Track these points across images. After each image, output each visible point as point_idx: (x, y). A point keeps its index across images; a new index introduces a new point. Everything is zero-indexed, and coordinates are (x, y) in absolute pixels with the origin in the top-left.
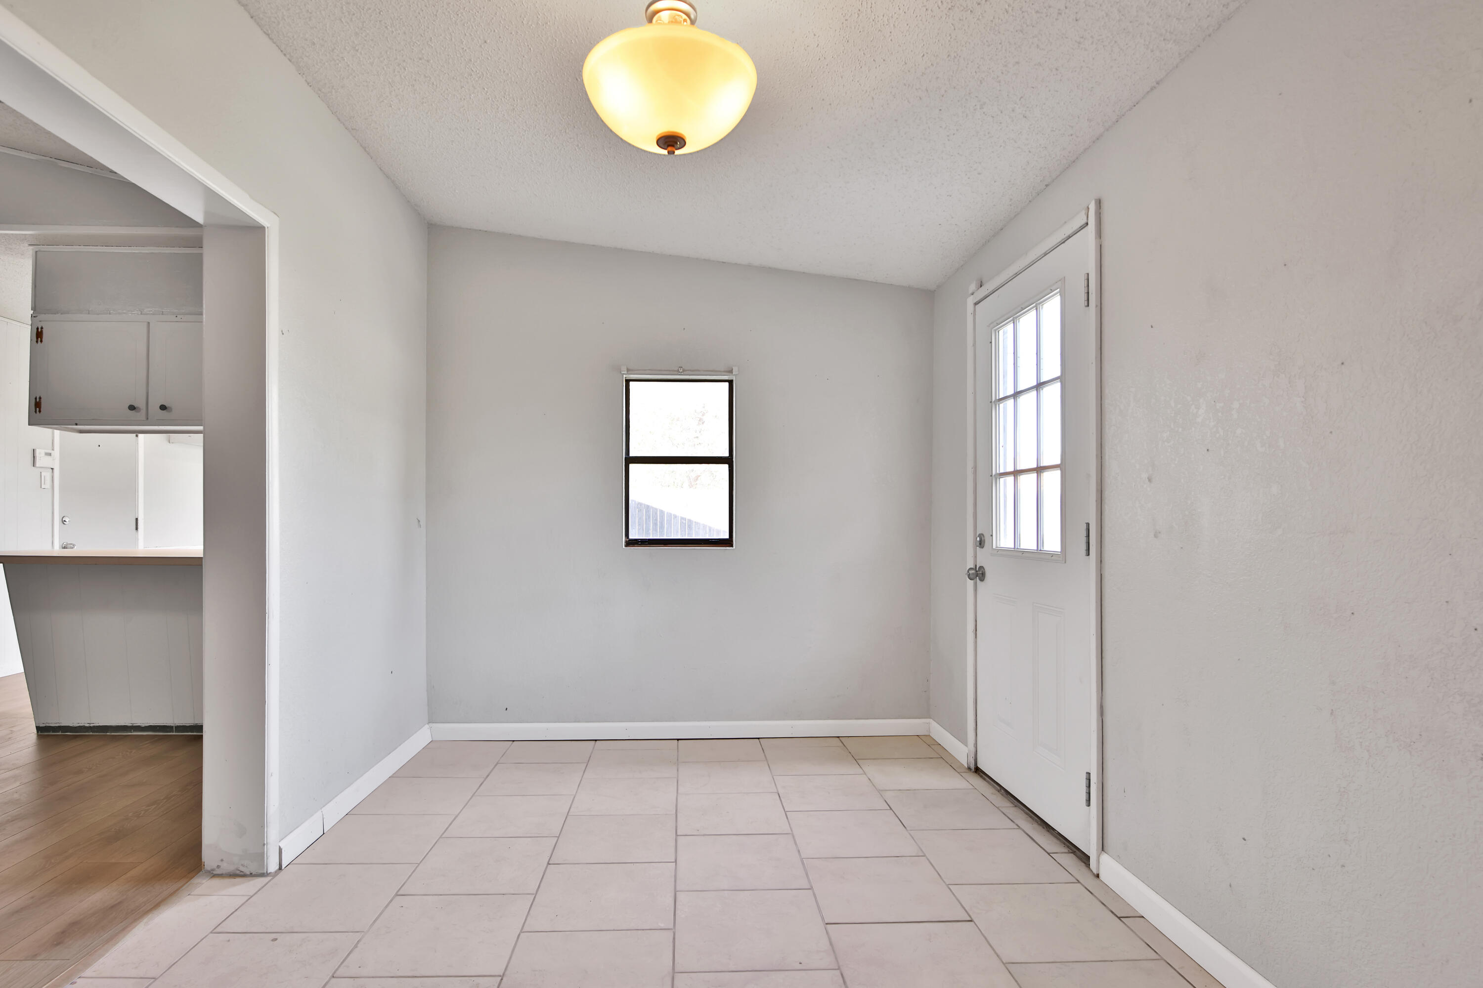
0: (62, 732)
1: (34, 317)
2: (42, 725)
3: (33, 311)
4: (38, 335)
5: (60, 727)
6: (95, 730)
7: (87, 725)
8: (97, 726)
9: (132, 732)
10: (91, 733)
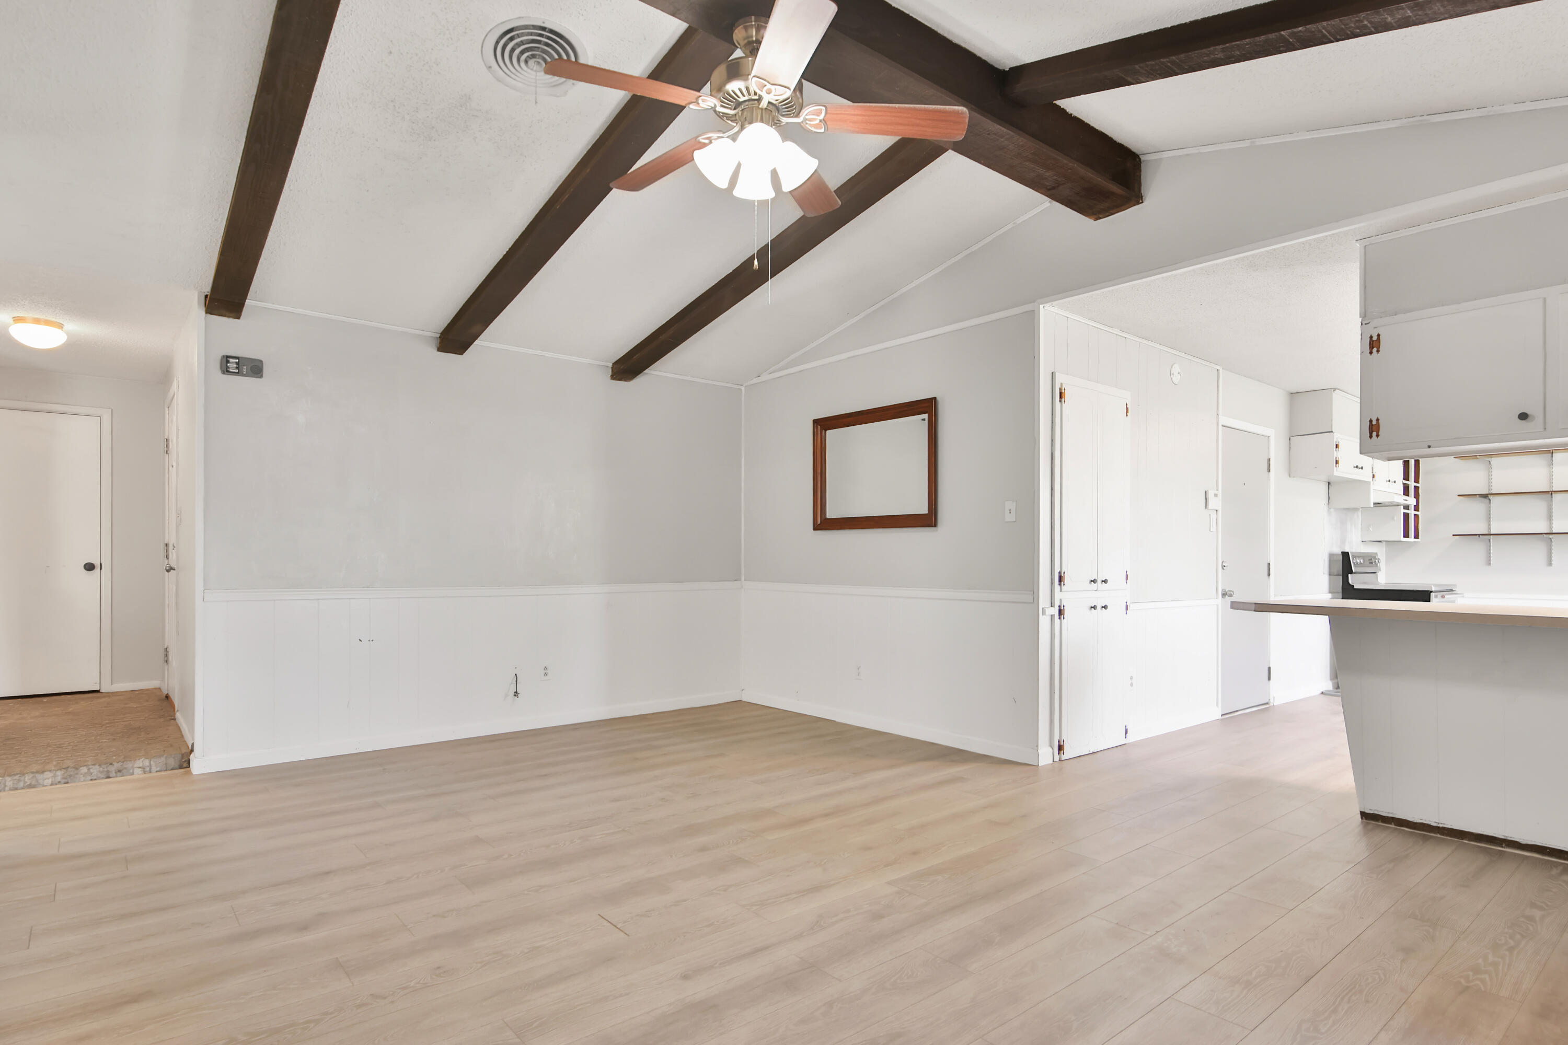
0: (1395, 825)
1: (1366, 324)
2: (1368, 811)
3: (1361, 319)
4: (1374, 344)
5: (1393, 818)
6: (1446, 832)
7: (1435, 825)
8: (1448, 828)
9: (1503, 847)
10: (1439, 836)
